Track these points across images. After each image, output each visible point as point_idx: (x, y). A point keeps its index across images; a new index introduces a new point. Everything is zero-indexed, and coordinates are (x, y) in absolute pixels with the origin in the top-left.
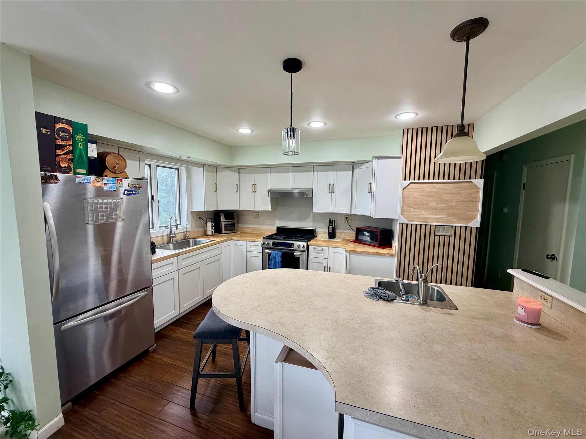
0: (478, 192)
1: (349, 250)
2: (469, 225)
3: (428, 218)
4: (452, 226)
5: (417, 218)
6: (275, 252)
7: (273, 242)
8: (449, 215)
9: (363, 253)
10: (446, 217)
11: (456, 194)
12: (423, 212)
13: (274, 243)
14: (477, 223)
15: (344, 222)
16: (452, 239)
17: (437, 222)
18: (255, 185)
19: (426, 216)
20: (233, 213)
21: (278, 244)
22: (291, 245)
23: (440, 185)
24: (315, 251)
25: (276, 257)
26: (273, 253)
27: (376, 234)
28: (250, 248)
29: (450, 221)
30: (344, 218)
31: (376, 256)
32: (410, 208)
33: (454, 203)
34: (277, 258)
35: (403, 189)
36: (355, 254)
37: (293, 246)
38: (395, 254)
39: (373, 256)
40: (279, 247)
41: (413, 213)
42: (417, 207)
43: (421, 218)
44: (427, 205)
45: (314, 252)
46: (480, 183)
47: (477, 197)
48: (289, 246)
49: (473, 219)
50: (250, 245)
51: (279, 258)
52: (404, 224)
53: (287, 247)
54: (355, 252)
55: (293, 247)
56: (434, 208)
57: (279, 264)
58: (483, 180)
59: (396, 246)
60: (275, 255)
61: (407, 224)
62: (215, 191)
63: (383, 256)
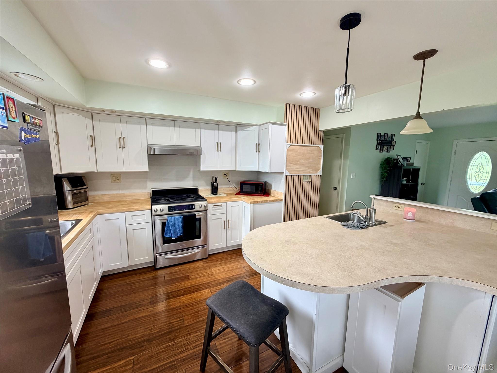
0: (321, 153)
1: (253, 202)
2: (317, 174)
3: (299, 171)
4: (310, 175)
5: (294, 171)
6: (174, 217)
7: (169, 207)
8: (309, 168)
9: (263, 202)
10: (307, 169)
11: (311, 154)
12: (297, 167)
13: (171, 208)
14: (320, 172)
15: (222, 178)
16: (310, 183)
17: (304, 173)
18: (124, 138)
19: (298, 169)
20: (81, 177)
21: (174, 208)
22: (191, 207)
23: (305, 147)
24: (214, 208)
25: (175, 223)
26: (172, 218)
27: (261, 186)
28: (132, 219)
29: (309, 172)
30: (222, 175)
31: (271, 203)
32: (290, 164)
33: (311, 160)
34: (177, 224)
35: (287, 150)
36: (257, 204)
37: (194, 207)
38: (283, 199)
39: (270, 203)
40: (177, 211)
41: (292, 168)
42: (294, 163)
43: (296, 171)
44: (299, 161)
45: (213, 210)
46: (322, 147)
47: (320, 156)
48: (190, 208)
49: (319, 170)
50: (132, 216)
51: (180, 224)
52: (288, 176)
53: (187, 210)
54: (258, 202)
55: (194, 209)
56: (302, 163)
57: (179, 230)
58: (323, 145)
59: (283, 193)
60: (174, 221)
61: (289, 176)
62: (56, 144)
63: (276, 202)
